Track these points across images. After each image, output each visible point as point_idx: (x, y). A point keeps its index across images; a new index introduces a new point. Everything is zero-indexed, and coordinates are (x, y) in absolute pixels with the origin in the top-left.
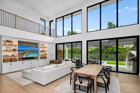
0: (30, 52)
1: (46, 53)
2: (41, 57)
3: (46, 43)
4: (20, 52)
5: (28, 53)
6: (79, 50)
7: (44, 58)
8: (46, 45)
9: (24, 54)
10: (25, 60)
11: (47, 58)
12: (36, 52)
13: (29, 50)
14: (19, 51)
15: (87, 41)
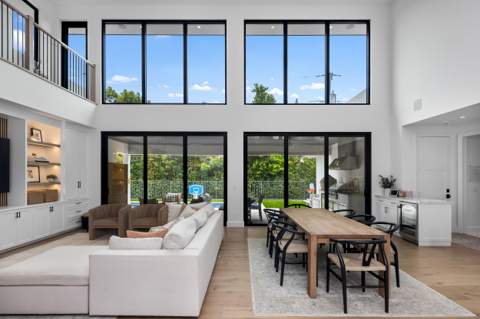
1: (55, 170)
2: (30, 194)
3: (55, 120)
6: (163, 165)
7: (44, 196)
8: (54, 135)
11: (62, 199)
15: (247, 135)
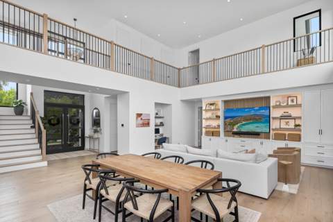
0: (247, 120)
4: (228, 120)
5: (244, 123)
7: (285, 137)
9: (234, 125)
10: (236, 136)
12: (263, 119)
13: (245, 117)
14: (226, 118)
